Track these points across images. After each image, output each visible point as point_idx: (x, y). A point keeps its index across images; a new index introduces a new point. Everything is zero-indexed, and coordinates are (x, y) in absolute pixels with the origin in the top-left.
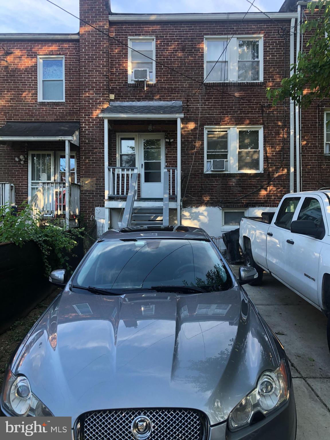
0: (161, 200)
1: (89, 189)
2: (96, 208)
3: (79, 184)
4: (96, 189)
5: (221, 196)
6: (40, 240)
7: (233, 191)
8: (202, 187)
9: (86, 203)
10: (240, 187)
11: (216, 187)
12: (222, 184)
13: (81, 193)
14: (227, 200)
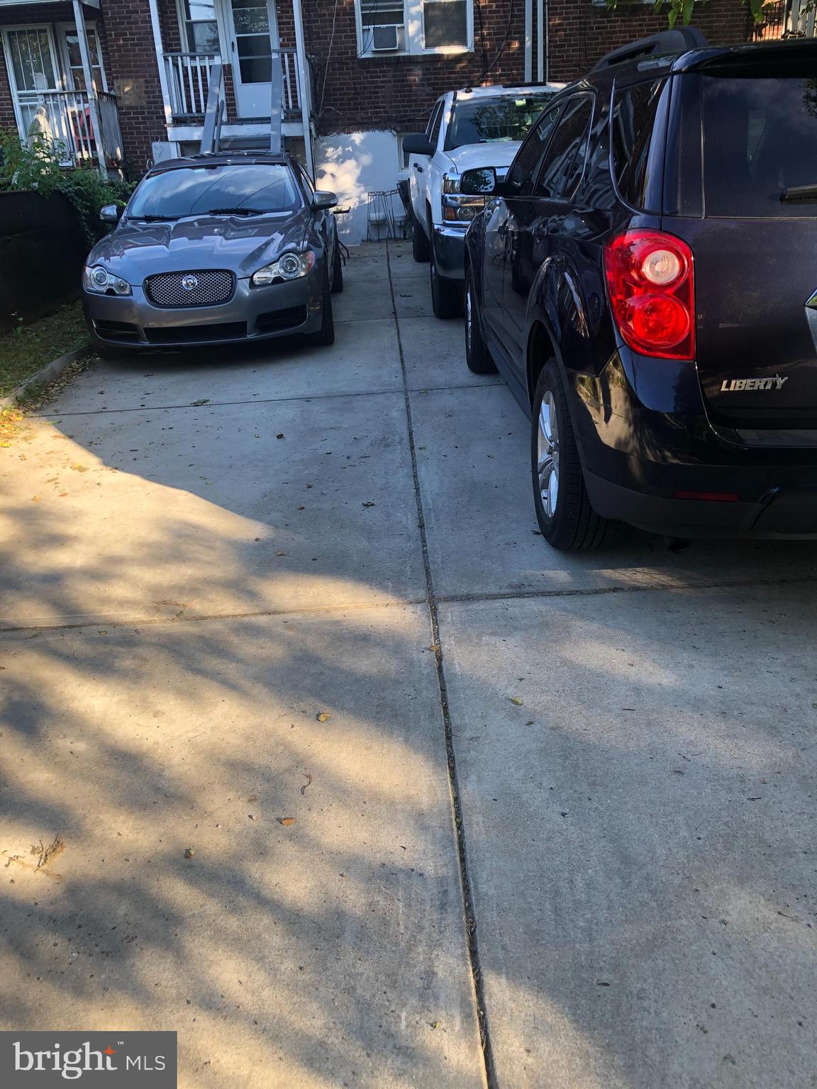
1: (134, 104)
2: (155, 144)
3: (112, 93)
4: (149, 103)
5: (396, 107)
6: (69, 192)
7: (416, 95)
8: (355, 89)
9: (132, 133)
10: (429, 85)
11: (383, 87)
12: (395, 81)
13: (120, 114)
14: (406, 116)
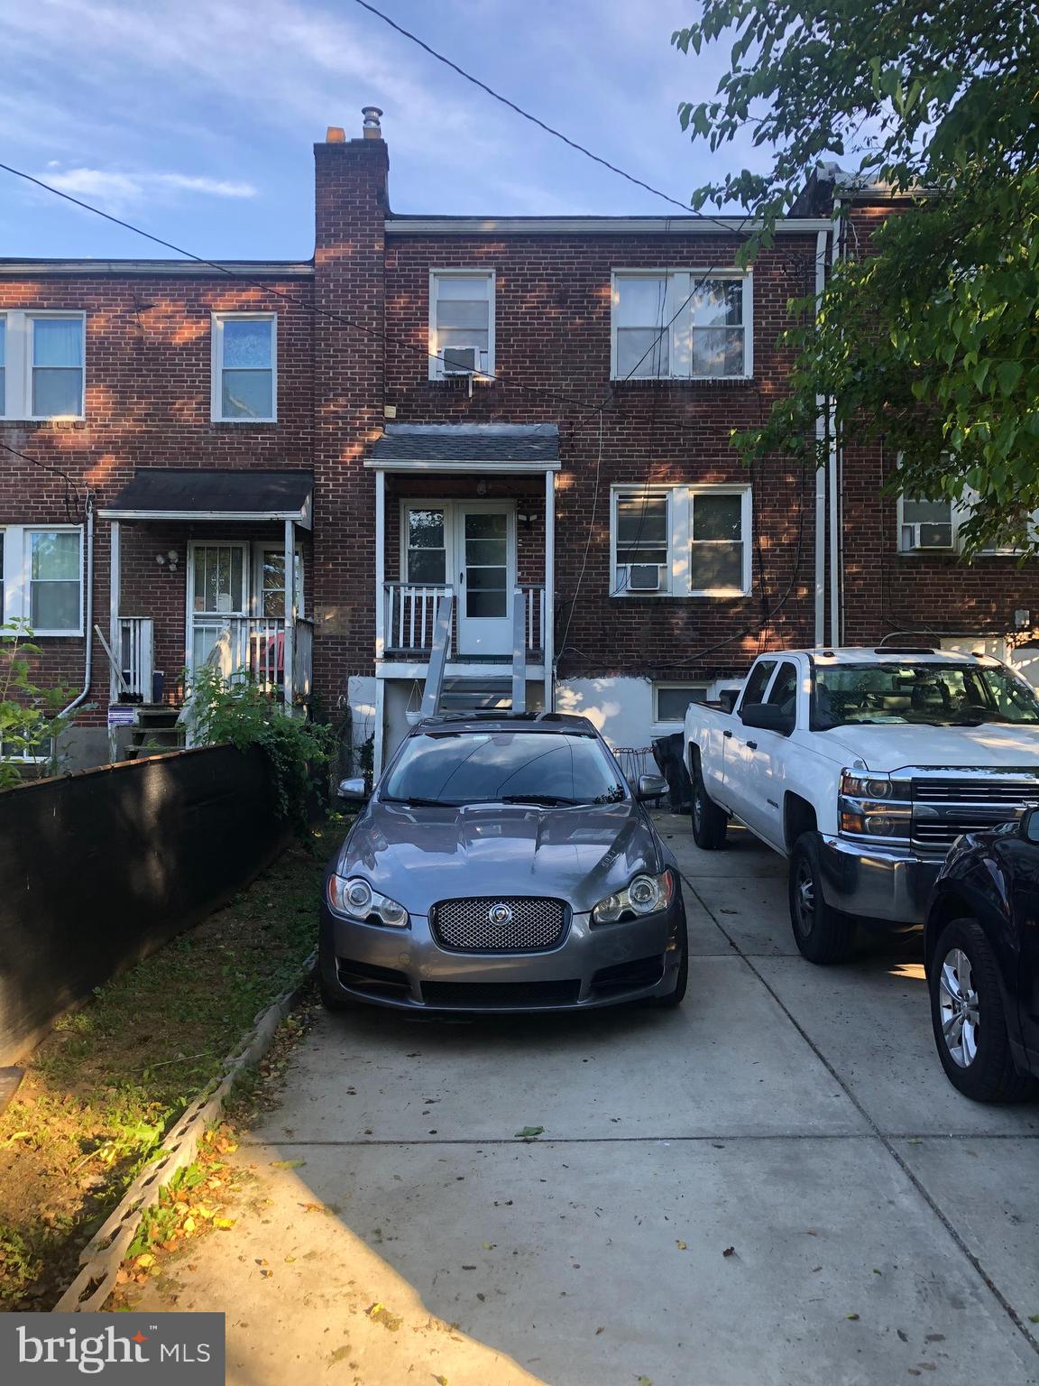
0: (507, 659)
1: (334, 633)
2: (351, 678)
3: (309, 620)
4: (351, 632)
5: (652, 651)
6: (269, 743)
7: (676, 640)
8: (604, 629)
9: (327, 665)
10: (695, 629)
11: (639, 629)
12: (653, 624)
13: (314, 643)
14: (664, 662)
